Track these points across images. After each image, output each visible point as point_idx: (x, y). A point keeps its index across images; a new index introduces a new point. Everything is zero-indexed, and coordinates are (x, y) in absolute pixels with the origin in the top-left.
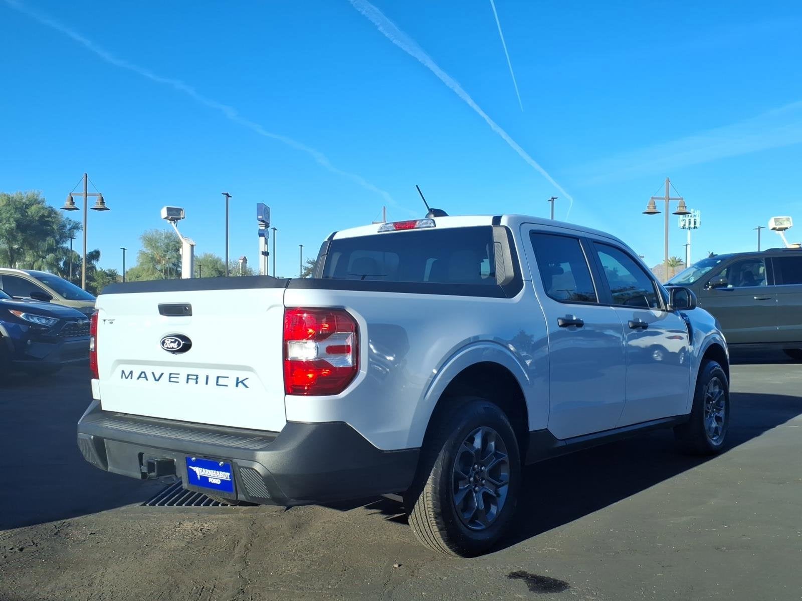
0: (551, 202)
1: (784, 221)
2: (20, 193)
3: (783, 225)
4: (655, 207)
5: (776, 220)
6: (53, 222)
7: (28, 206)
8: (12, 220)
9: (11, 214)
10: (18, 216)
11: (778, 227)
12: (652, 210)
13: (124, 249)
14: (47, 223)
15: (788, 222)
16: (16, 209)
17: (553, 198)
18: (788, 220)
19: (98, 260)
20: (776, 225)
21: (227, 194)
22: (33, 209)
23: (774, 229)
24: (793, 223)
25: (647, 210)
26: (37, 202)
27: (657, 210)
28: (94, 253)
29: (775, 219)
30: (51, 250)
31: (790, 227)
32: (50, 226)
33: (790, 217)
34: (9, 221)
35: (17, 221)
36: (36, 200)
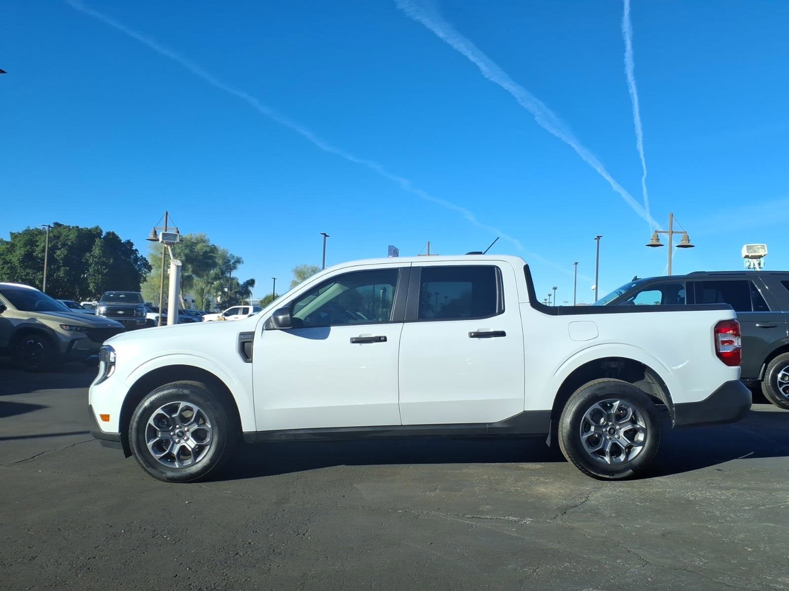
0: (597, 240)
1: (759, 248)
2: (191, 234)
3: (757, 252)
4: (658, 240)
5: (749, 248)
6: (215, 257)
7: (196, 244)
8: (182, 254)
9: (182, 250)
10: (187, 251)
11: (750, 255)
12: (655, 243)
13: (275, 279)
14: (212, 258)
15: (763, 250)
16: (187, 246)
17: (599, 237)
18: (763, 247)
19: (253, 287)
20: (748, 253)
21: (325, 234)
22: (199, 246)
23: (747, 257)
24: (768, 251)
25: (650, 243)
26: (203, 241)
27: (661, 242)
28: (250, 282)
29: (747, 246)
30: (217, 278)
31: (764, 255)
32: (212, 259)
33: (765, 245)
34: (180, 255)
35: (186, 255)
36: (202, 239)
